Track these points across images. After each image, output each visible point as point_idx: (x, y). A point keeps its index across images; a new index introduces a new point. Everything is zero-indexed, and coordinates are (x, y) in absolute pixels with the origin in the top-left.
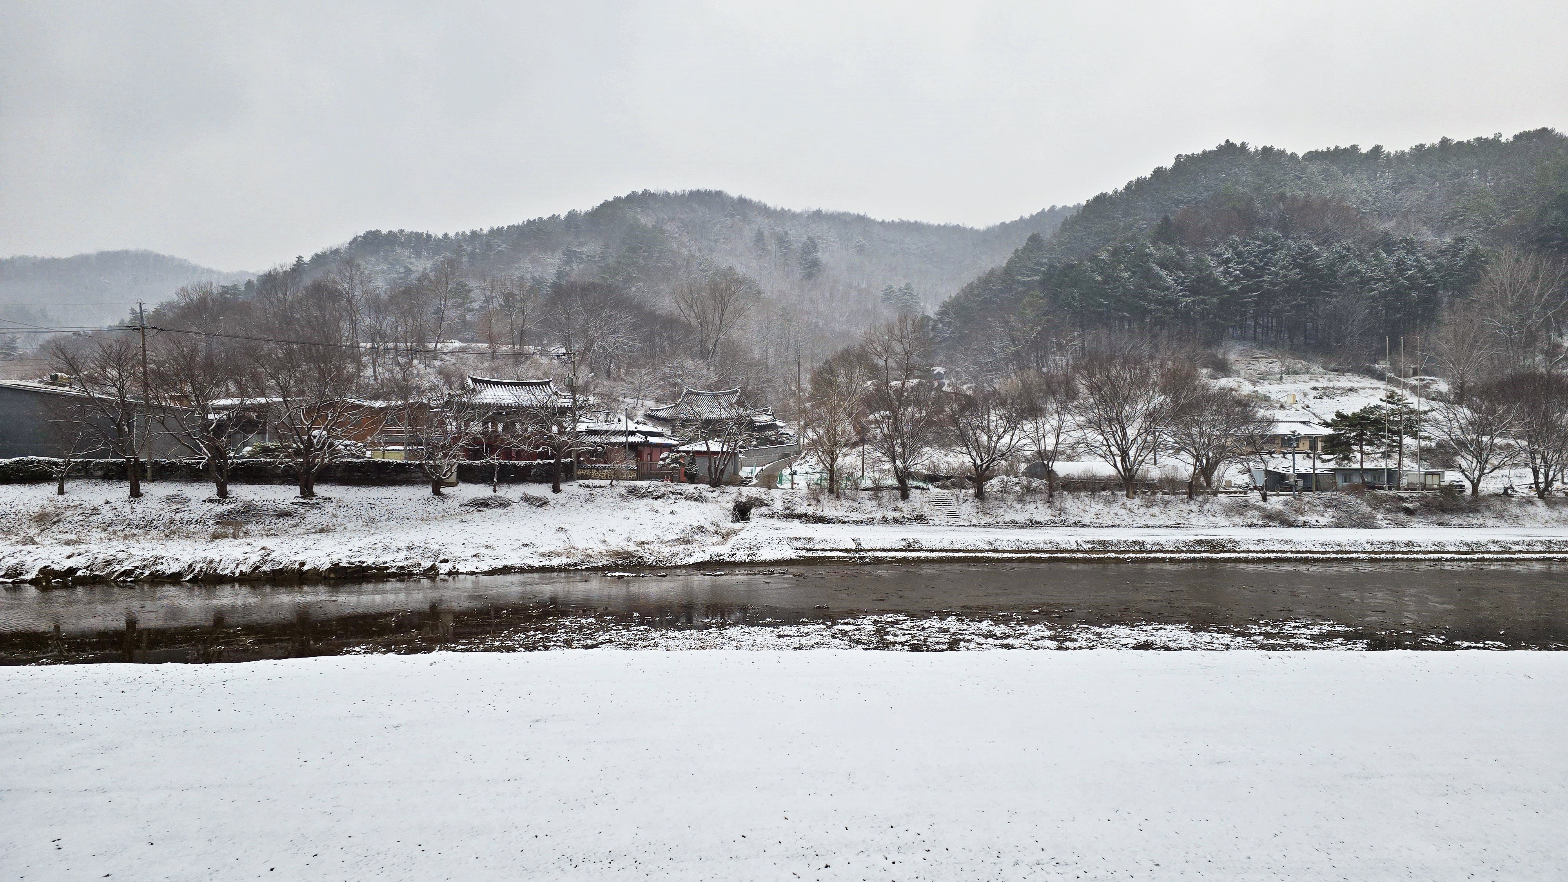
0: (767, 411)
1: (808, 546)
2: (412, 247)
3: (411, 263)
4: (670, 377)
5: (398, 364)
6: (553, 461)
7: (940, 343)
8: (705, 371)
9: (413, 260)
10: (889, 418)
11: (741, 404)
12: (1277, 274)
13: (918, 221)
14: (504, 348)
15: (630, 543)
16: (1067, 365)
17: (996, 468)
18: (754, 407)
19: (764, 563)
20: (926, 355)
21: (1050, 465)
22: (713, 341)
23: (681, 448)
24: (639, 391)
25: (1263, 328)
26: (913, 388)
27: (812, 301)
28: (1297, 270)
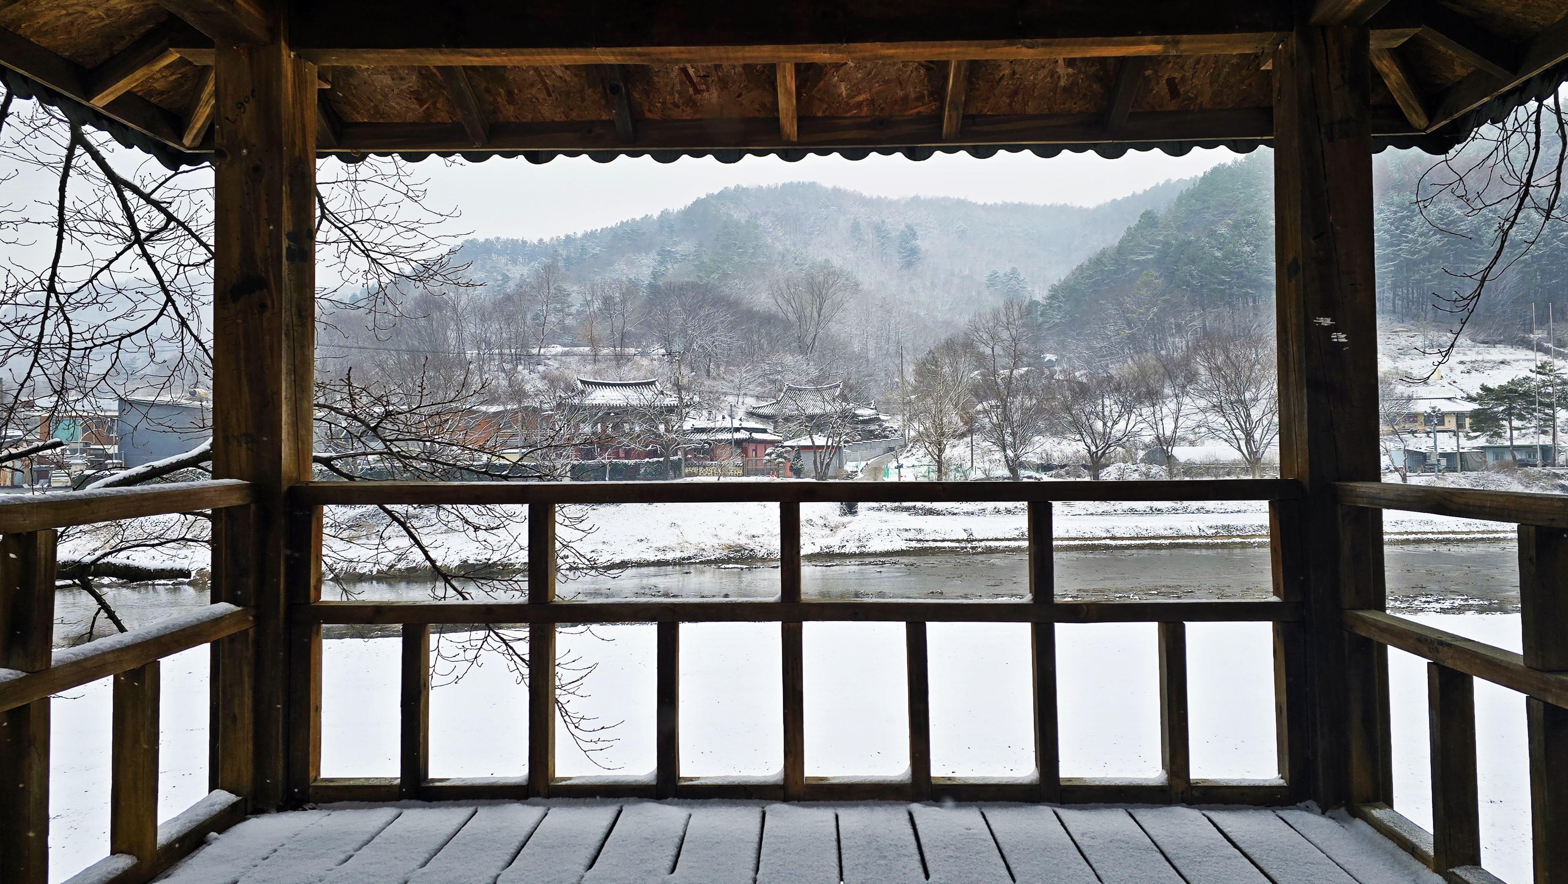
0: (869, 404)
1: (919, 537)
2: (508, 254)
3: (508, 270)
4: (771, 374)
5: (504, 370)
6: (661, 459)
7: (1049, 329)
8: (804, 367)
9: (510, 267)
10: (998, 407)
11: (844, 398)
12: (1416, 242)
13: (1023, 202)
14: (605, 351)
15: (740, 537)
16: (1187, 347)
17: (1113, 455)
18: (856, 400)
19: (875, 554)
20: (1035, 341)
21: (1170, 450)
22: (812, 335)
23: (786, 444)
24: (739, 389)
25: (1403, 301)
26: (1021, 376)
27: (912, 291)
28: (1438, 236)
